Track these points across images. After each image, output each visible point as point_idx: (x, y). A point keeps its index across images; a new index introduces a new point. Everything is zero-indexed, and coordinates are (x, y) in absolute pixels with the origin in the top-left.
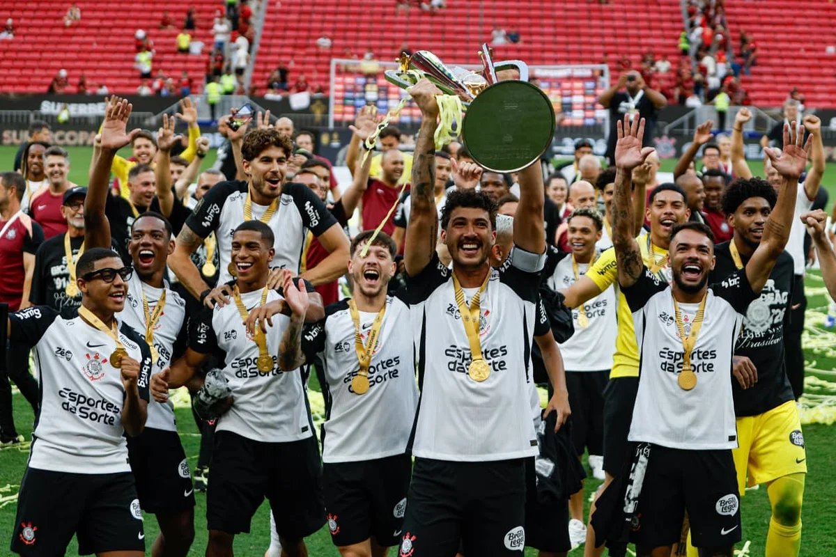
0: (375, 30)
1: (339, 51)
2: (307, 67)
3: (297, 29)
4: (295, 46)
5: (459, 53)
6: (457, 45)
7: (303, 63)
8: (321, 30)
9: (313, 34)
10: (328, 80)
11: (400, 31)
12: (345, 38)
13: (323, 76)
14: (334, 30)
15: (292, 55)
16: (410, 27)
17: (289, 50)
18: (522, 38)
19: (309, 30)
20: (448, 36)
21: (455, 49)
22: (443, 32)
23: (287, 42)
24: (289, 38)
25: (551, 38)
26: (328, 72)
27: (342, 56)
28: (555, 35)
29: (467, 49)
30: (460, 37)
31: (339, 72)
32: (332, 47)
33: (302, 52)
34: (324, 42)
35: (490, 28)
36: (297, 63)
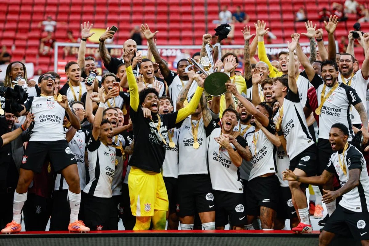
0: (98, 13)
1: (63, 34)
2: (29, 51)
3: (19, 13)
4: (16, 30)
5: (184, 34)
6: (183, 25)
7: (25, 47)
8: (44, 13)
9: (35, 17)
10: (52, 64)
11: (123, 13)
12: (68, 22)
13: (47, 60)
14: (57, 13)
15: (14, 39)
16: (135, 9)
17: (11, 34)
18: (248, 17)
19: (31, 13)
20: (172, 17)
21: (180, 30)
22: (167, 13)
23: (8, 26)
24: (10, 21)
25: (278, 16)
26: (50, 56)
27: (66, 39)
28: (282, 12)
29: (193, 30)
30: (184, 18)
31: (62, 56)
32: (56, 29)
33: (24, 36)
34: (49, 26)
35: (216, 8)
36: (17, 47)
